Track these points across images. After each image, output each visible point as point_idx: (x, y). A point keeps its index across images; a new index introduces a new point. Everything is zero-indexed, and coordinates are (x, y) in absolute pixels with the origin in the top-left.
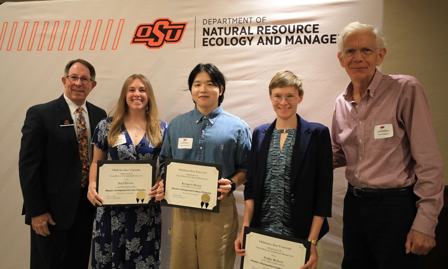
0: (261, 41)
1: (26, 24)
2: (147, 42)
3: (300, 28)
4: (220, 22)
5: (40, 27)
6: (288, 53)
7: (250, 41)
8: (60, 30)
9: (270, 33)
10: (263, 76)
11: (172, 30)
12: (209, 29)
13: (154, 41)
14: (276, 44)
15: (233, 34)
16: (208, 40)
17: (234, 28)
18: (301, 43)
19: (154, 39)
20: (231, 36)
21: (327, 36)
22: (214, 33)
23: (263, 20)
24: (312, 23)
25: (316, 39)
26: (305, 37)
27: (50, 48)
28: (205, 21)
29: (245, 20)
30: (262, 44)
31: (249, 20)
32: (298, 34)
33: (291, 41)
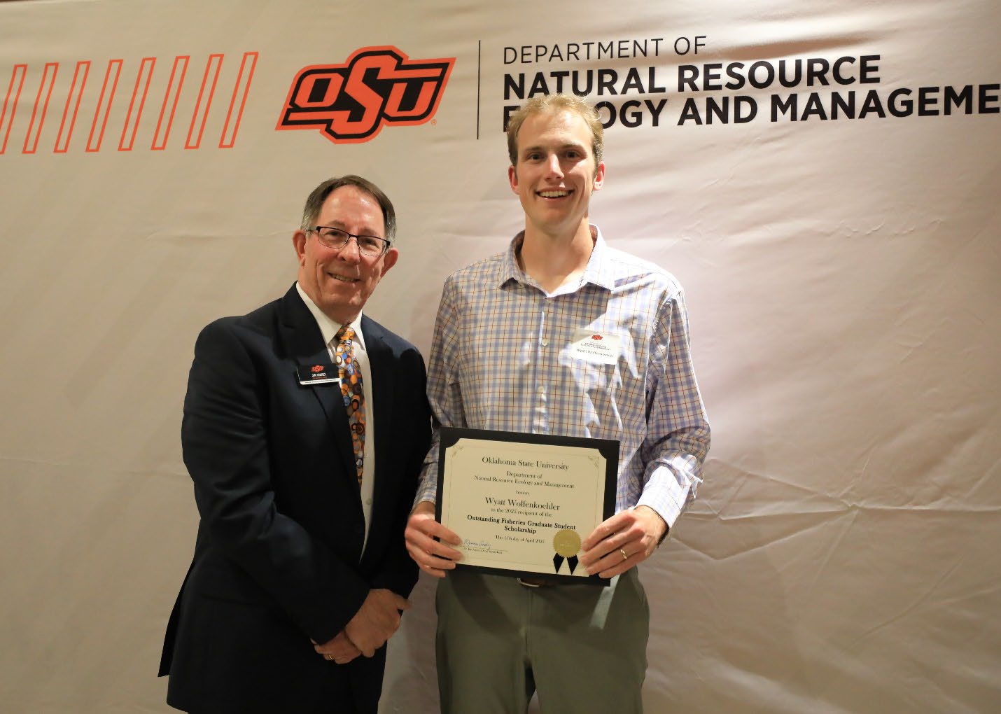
0: (690, 112)
2: (329, 122)
3: (818, 67)
4: (560, 56)
6: (780, 149)
7: (656, 113)
9: (719, 87)
10: (699, 224)
11: (404, 85)
12: (522, 76)
13: (350, 120)
14: (738, 120)
15: (600, 93)
17: (601, 73)
18: (823, 117)
19: (348, 113)
20: (594, 97)
21: (907, 92)
23: (696, 45)
24: (857, 52)
25: (872, 104)
26: (836, 98)
27: (30, 148)
28: (511, 55)
29: (637, 48)
30: (693, 121)
31: (651, 47)
32: (813, 89)
33: (789, 111)
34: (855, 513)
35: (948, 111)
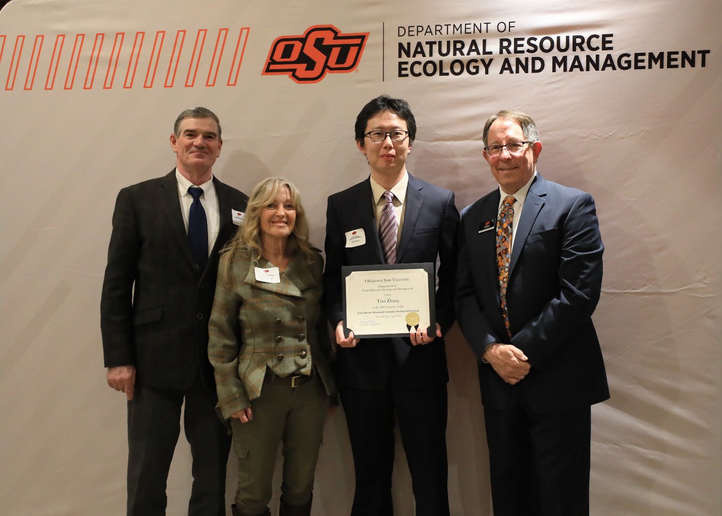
0: (506, 66)
1: (61, 38)
2: (294, 71)
3: (579, 41)
4: (431, 32)
6: (557, 88)
7: (487, 67)
9: (522, 52)
12: (409, 44)
14: (534, 71)
15: (455, 54)
16: (408, 66)
17: (455, 42)
18: (582, 70)
19: (306, 65)
20: (451, 57)
21: (628, 55)
22: (419, 53)
23: (510, 27)
24: (600, 32)
25: (609, 62)
26: (589, 58)
27: (108, 85)
28: (402, 31)
29: (476, 28)
30: (508, 71)
31: (484, 27)
32: (576, 53)
33: (562, 66)
35: (650, 67)
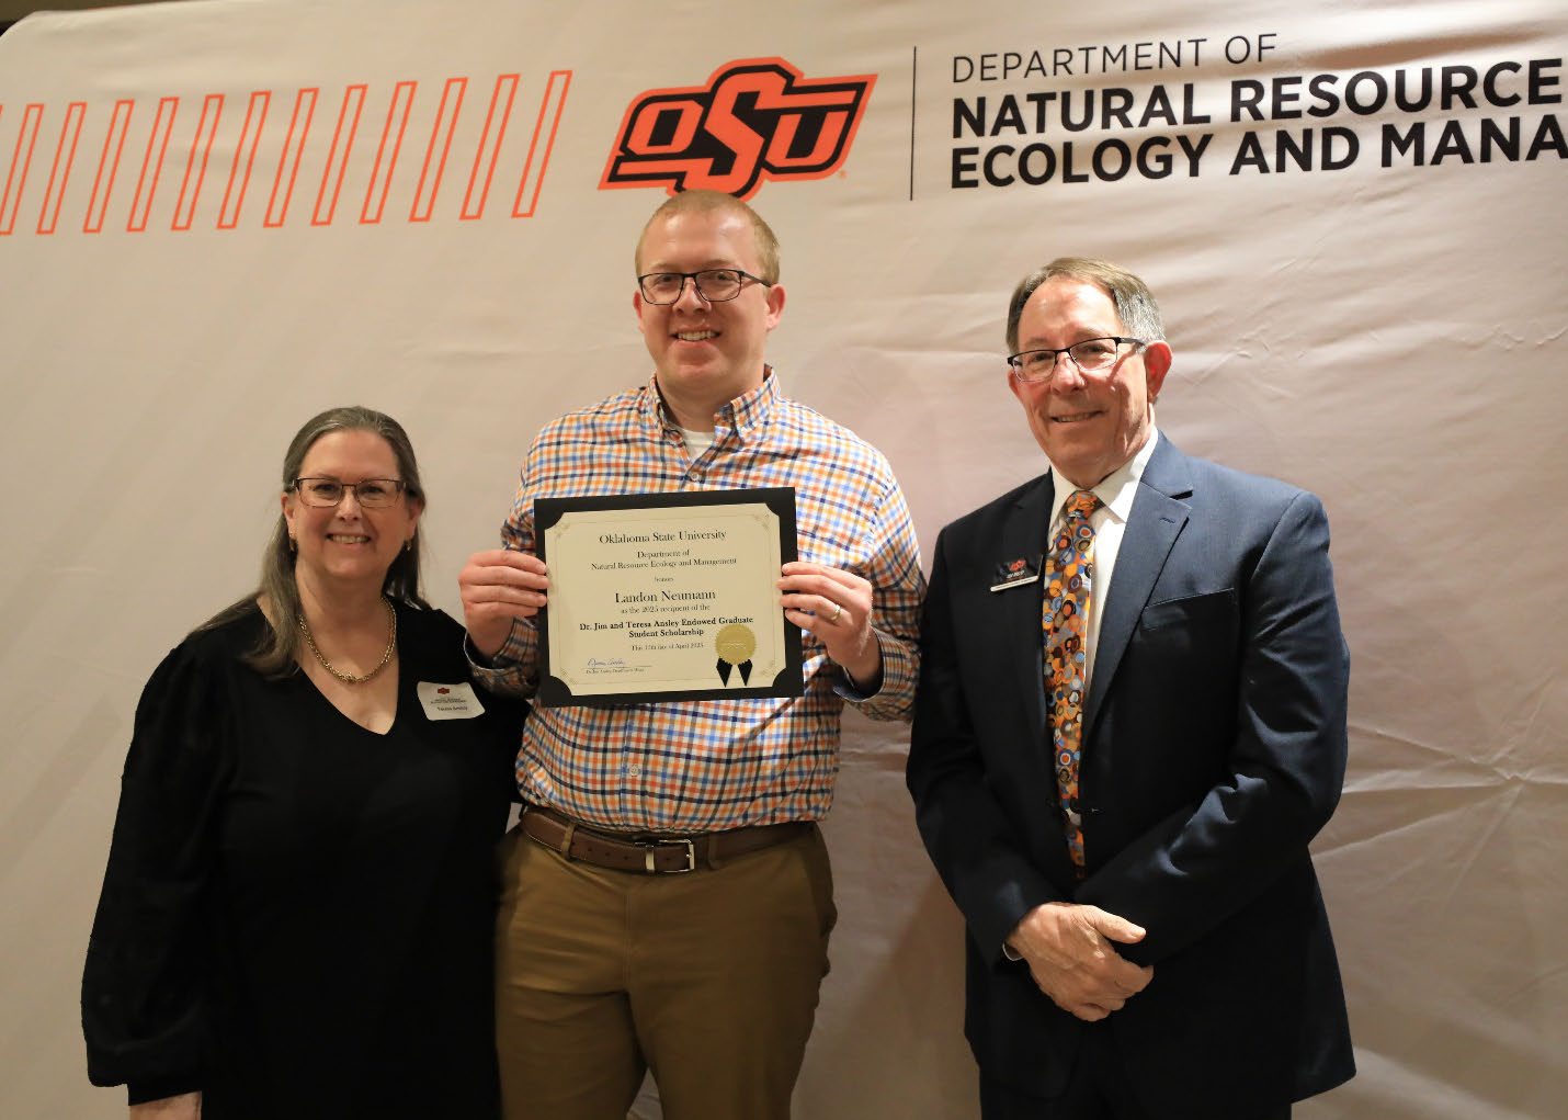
0: (1250, 154)
1: (124, 109)
3: (1459, 80)
4: (1042, 68)
5: (187, 121)
6: (1395, 211)
7: (1194, 156)
8: (274, 133)
9: (1296, 114)
10: (1263, 331)
11: (795, 119)
12: (981, 102)
13: (712, 172)
14: (1328, 164)
15: (1106, 124)
16: (979, 160)
17: (1108, 95)
18: (1468, 158)
19: (711, 161)
20: (1095, 132)
22: (1009, 123)
23: (1261, 48)
24: (1523, 55)
25: (1549, 137)
26: (1488, 128)
27: (228, 220)
28: (964, 67)
29: (1165, 54)
30: (1255, 167)
31: (1188, 52)
32: (1451, 115)
33: (1411, 150)
34: (1517, 789)
